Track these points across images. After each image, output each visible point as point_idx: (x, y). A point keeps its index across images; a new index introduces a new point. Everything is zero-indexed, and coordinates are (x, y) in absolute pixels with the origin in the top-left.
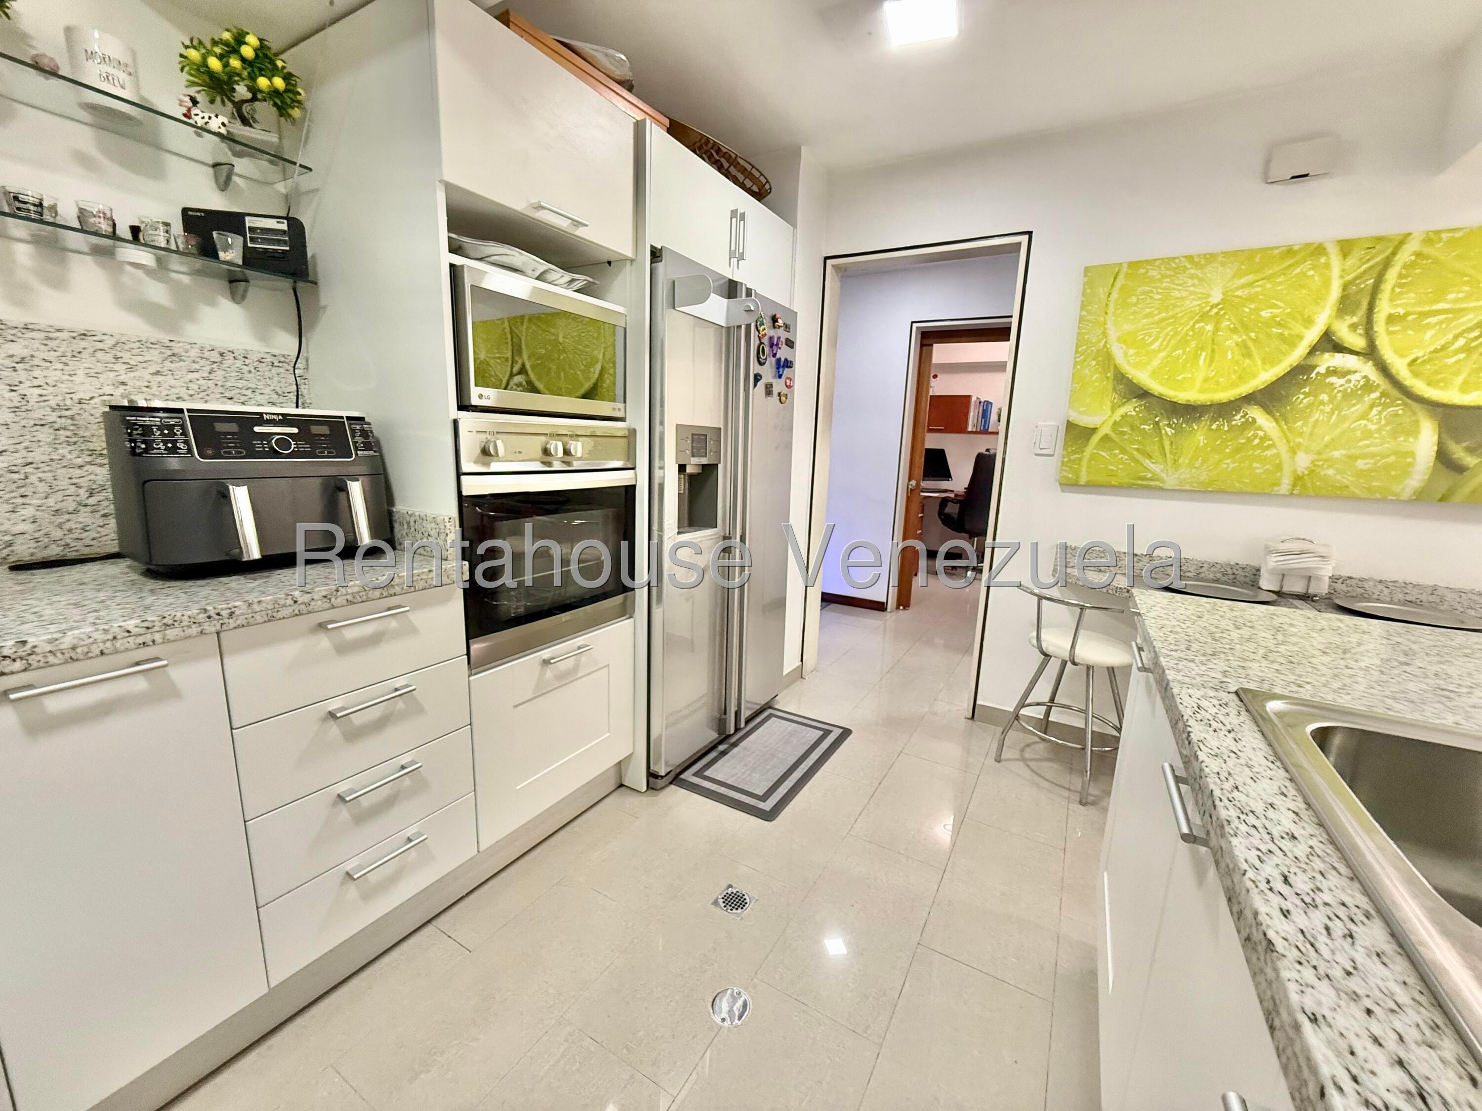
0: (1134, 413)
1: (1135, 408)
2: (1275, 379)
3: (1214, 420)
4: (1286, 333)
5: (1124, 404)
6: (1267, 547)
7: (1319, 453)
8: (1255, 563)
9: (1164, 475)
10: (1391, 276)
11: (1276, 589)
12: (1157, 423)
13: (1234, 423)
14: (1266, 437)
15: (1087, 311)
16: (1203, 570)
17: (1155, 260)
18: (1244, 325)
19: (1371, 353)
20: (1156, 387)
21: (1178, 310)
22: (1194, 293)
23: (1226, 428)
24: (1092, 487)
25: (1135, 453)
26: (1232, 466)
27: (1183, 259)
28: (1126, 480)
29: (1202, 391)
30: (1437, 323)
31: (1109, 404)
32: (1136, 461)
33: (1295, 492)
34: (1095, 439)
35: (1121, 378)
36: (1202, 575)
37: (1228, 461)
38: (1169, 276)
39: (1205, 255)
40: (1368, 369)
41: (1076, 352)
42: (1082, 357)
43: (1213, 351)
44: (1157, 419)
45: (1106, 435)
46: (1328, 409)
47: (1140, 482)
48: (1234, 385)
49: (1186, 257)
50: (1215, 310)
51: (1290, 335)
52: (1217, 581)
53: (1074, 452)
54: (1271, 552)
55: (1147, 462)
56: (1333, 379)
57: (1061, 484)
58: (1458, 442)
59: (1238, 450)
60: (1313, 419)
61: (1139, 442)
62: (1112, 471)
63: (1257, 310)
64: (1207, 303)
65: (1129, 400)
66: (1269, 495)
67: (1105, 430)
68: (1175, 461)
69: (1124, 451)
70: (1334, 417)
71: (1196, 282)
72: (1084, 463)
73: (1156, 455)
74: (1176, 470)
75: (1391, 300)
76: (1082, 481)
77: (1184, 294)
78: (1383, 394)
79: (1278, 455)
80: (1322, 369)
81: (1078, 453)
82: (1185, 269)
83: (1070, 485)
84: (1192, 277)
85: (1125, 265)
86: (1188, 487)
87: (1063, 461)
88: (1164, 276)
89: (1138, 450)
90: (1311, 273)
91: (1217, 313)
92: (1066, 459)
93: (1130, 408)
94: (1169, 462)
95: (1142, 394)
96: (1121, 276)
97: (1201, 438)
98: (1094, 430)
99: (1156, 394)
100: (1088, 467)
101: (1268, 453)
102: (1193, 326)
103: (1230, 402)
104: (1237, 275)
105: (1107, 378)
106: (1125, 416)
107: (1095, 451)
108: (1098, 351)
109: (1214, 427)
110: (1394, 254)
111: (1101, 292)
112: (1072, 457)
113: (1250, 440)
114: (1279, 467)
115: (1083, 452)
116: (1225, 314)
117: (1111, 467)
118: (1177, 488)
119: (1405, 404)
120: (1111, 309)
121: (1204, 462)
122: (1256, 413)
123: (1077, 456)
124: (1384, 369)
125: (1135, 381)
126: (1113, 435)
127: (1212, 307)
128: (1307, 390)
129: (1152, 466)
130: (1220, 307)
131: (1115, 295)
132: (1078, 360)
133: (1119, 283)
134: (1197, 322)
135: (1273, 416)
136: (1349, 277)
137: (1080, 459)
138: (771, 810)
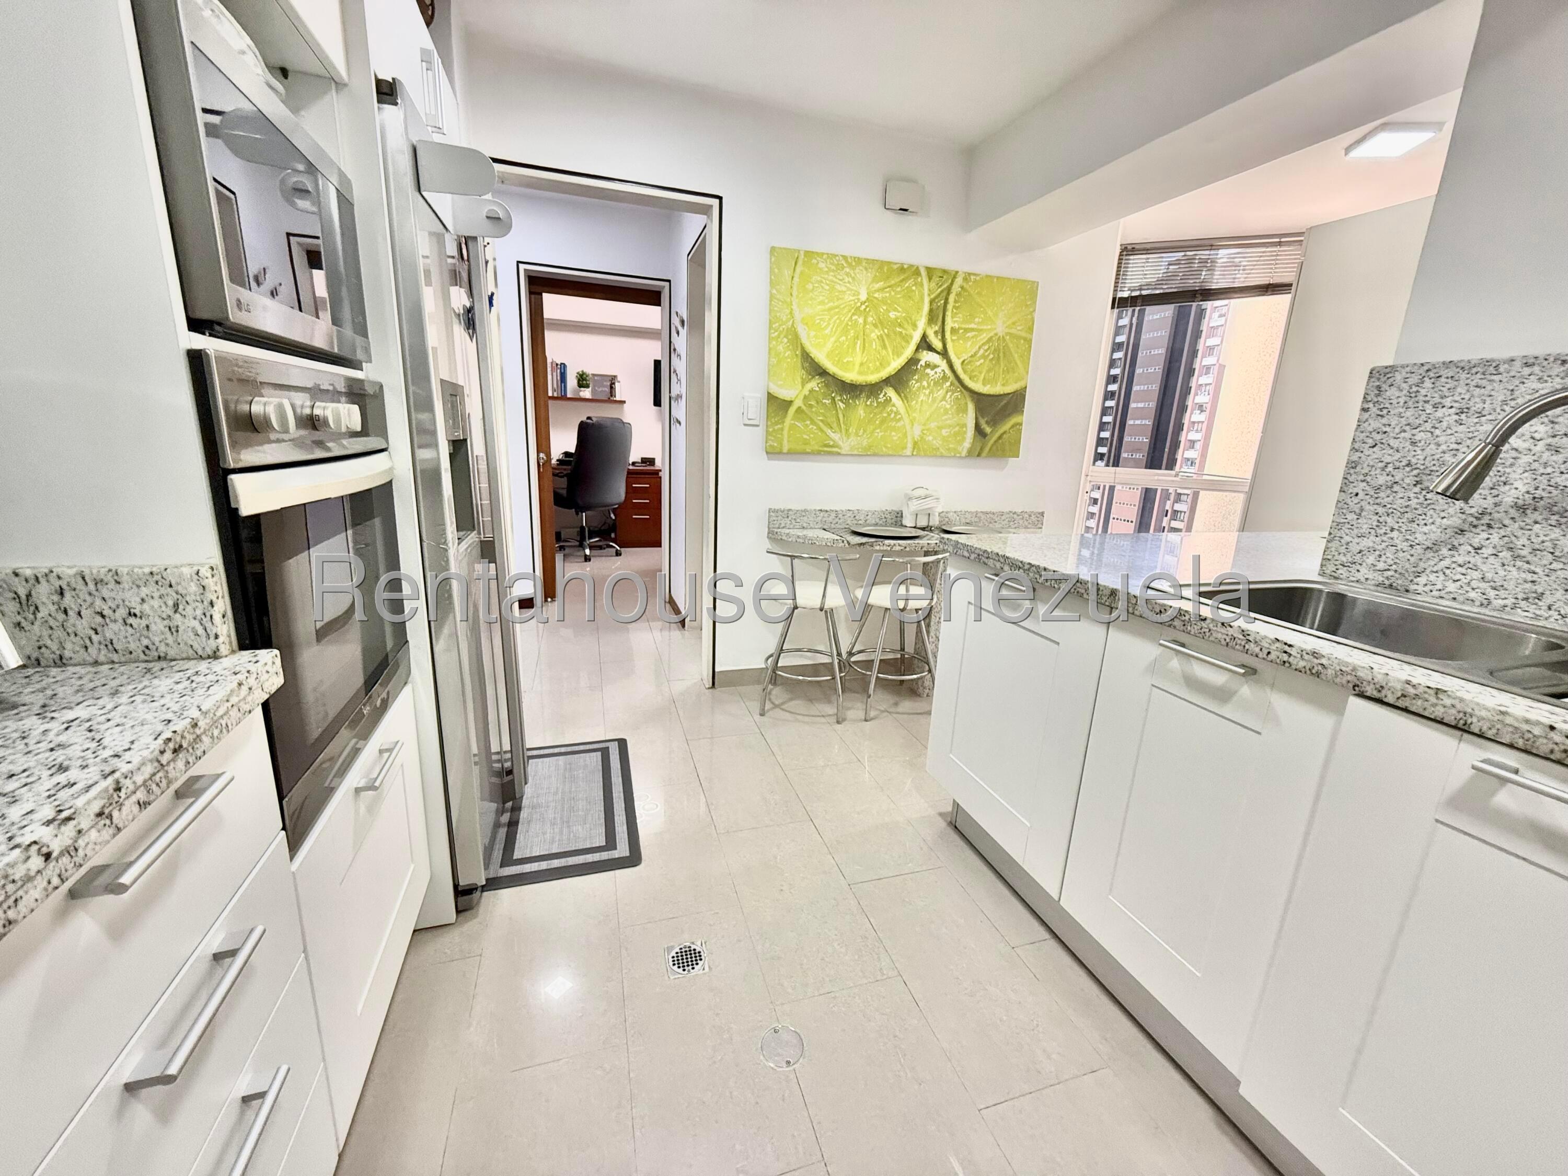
0: (817, 389)
1: (818, 384)
2: (900, 367)
3: (868, 398)
4: (904, 332)
5: (810, 380)
6: (906, 495)
7: (924, 425)
8: (896, 508)
9: (840, 443)
10: (952, 298)
11: (914, 525)
12: (833, 399)
13: (879, 400)
14: (897, 413)
15: (776, 290)
16: (868, 517)
17: (823, 254)
18: (881, 323)
19: (944, 354)
20: (831, 368)
21: (840, 302)
22: (849, 289)
23: (876, 405)
24: (793, 454)
25: (821, 424)
26: (880, 434)
27: (841, 258)
28: (816, 448)
29: (860, 373)
30: (972, 337)
31: (800, 380)
32: (822, 431)
33: (915, 453)
34: (792, 410)
35: (806, 357)
36: (868, 522)
37: (878, 431)
38: (833, 271)
39: (855, 258)
40: (943, 365)
41: (770, 328)
42: (776, 334)
43: (864, 339)
44: (833, 395)
45: (800, 408)
46: (927, 392)
47: (826, 449)
48: (877, 370)
49: (842, 256)
50: (863, 307)
51: (906, 334)
52: (876, 525)
53: (777, 423)
54: (910, 499)
55: (829, 431)
56: (928, 371)
57: (767, 453)
58: (983, 417)
59: (883, 421)
60: (920, 400)
61: (824, 416)
62: (806, 439)
63: (888, 311)
64: (858, 299)
65: (813, 377)
66: (900, 456)
67: (798, 403)
68: (847, 430)
69: (813, 422)
70: (930, 399)
71: (850, 280)
72: (785, 432)
73: (835, 425)
74: (848, 438)
75: (952, 317)
76: (785, 450)
77: (844, 289)
78: (952, 384)
79: (904, 426)
80: (922, 363)
81: (780, 424)
82: (843, 268)
83: (773, 453)
84: (848, 274)
85: (802, 253)
86: (856, 452)
87: (767, 431)
88: (830, 270)
89: (822, 421)
90: (914, 288)
91: (865, 309)
92: (771, 430)
93: (815, 384)
94: (843, 431)
95: (822, 372)
96: (800, 262)
97: (862, 412)
98: (790, 403)
99: (831, 373)
100: (789, 437)
101: (899, 424)
102: (851, 317)
103: (877, 384)
104: (875, 280)
105: (797, 355)
106: (811, 391)
107: (793, 422)
108: (788, 329)
109: (868, 403)
110: (952, 284)
111: (787, 273)
112: (776, 427)
113: (889, 415)
114: (905, 435)
115: (783, 422)
116: (869, 310)
117: (805, 437)
118: (850, 453)
119: (962, 393)
120: (795, 293)
121: (865, 431)
122: (890, 392)
123: (779, 426)
124: (951, 366)
125: (816, 360)
126: (804, 407)
127: (862, 304)
128: (916, 377)
129: (832, 435)
130: (866, 304)
131: (796, 279)
132: (773, 335)
133: (798, 270)
134: (853, 314)
135: (900, 396)
136: (932, 296)
137: (782, 429)
138: (628, 854)
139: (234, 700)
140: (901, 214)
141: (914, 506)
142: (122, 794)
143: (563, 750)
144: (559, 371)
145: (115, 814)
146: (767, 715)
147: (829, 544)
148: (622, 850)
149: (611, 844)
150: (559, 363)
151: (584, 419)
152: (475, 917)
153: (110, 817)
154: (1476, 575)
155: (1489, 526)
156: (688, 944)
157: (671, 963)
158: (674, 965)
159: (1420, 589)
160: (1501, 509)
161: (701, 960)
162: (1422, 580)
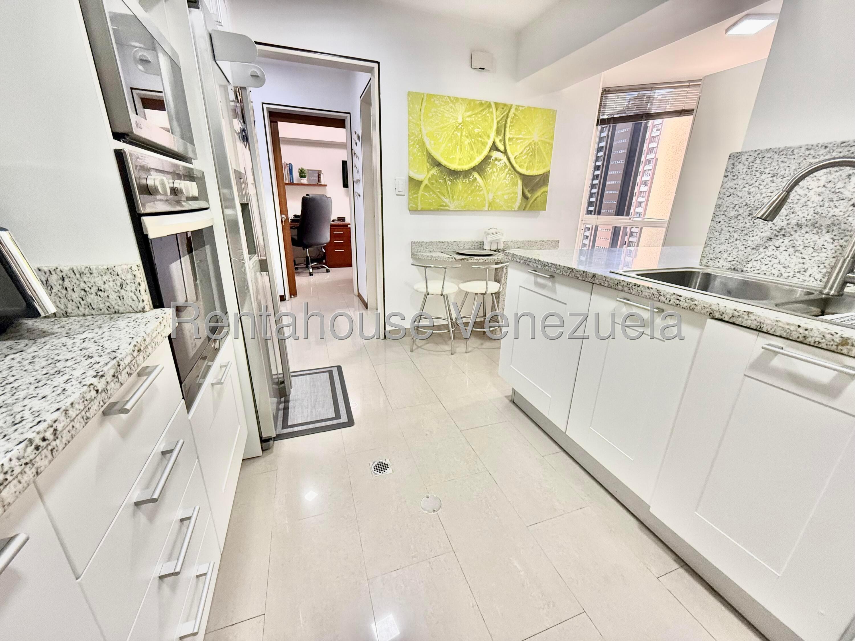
0: (436, 174)
1: (436, 171)
2: (481, 161)
3: (464, 178)
4: (483, 140)
5: (432, 169)
6: (485, 232)
7: (495, 193)
8: (480, 240)
9: (449, 204)
10: (509, 120)
11: (489, 249)
12: (445, 179)
13: (470, 180)
14: (480, 187)
15: (412, 117)
16: (465, 245)
17: (437, 95)
18: (470, 135)
19: (505, 152)
20: (444, 162)
21: (447, 123)
22: (452, 116)
23: (468, 182)
24: (423, 211)
25: (438, 193)
26: (471, 199)
27: (447, 98)
28: (436, 207)
29: (459, 164)
30: (521, 143)
31: (426, 169)
32: (439, 197)
33: (490, 209)
34: (423, 186)
35: (429, 155)
36: (465, 248)
37: (470, 197)
38: (443, 106)
39: (455, 98)
40: (505, 159)
41: (409, 139)
42: (412, 142)
43: (461, 145)
44: (445, 177)
45: (426, 185)
46: (496, 174)
47: (441, 208)
48: (469, 163)
49: (448, 96)
50: (460, 126)
51: (484, 142)
52: (470, 249)
53: (415, 193)
54: (488, 234)
55: (443, 198)
56: (496, 162)
57: (409, 210)
58: (526, 188)
59: (472, 192)
60: (492, 179)
61: (439, 188)
62: (430, 202)
63: (473, 128)
64: (457, 122)
65: (434, 167)
66: (482, 211)
67: (426, 182)
68: (453, 197)
69: (434, 193)
70: (498, 178)
71: (453, 110)
72: (419, 199)
73: (446, 194)
74: (453, 202)
75: (509, 132)
76: (419, 209)
77: (450, 116)
78: (509, 170)
79: (484, 194)
80: (493, 158)
81: (416, 194)
82: (449, 104)
83: (413, 211)
84: (451, 107)
85: (425, 95)
86: (458, 209)
87: (409, 198)
88: (441, 105)
89: (439, 192)
90: (488, 115)
91: (461, 128)
92: (411, 197)
93: (434, 171)
94: (451, 197)
95: (439, 165)
96: (424, 100)
97: (461, 186)
98: (421, 182)
99: (443, 164)
100: (421, 201)
101: (481, 193)
102: (454, 132)
103: (469, 170)
104: (467, 110)
105: (424, 155)
106: (433, 175)
107: (423, 193)
108: (419, 140)
109: (464, 181)
110: (509, 112)
111: (418, 107)
112: (414, 196)
113: (475, 188)
114: (484, 199)
115: (418, 193)
116: (464, 128)
117: (430, 201)
118: (455, 210)
119: (515, 174)
120: (422, 119)
121: (462, 197)
122: (476, 175)
123: (416, 195)
124: (509, 159)
125: (435, 158)
126: (429, 185)
127: (459, 124)
128: (490, 166)
129: (445, 200)
130: (462, 124)
131: (423, 111)
132: (411, 144)
133: (424, 104)
134: (455, 131)
135: (481, 176)
136: (498, 119)
137: (417, 197)
138: (347, 421)
139: (159, 330)
140: (480, 71)
141: (490, 238)
142: (121, 367)
143: (308, 372)
144: (288, 168)
145: (119, 377)
146: (414, 352)
147: (444, 260)
148: (344, 418)
149: (338, 416)
150: (288, 163)
151: (305, 195)
152: (272, 452)
153: (118, 378)
154: (777, 261)
155: (784, 235)
156: (381, 461)
157: (373, 470)
158: (375, 470)
159: (749, 269)
160: (790, 226)
161: (388, 467)
162: (749, 265)
